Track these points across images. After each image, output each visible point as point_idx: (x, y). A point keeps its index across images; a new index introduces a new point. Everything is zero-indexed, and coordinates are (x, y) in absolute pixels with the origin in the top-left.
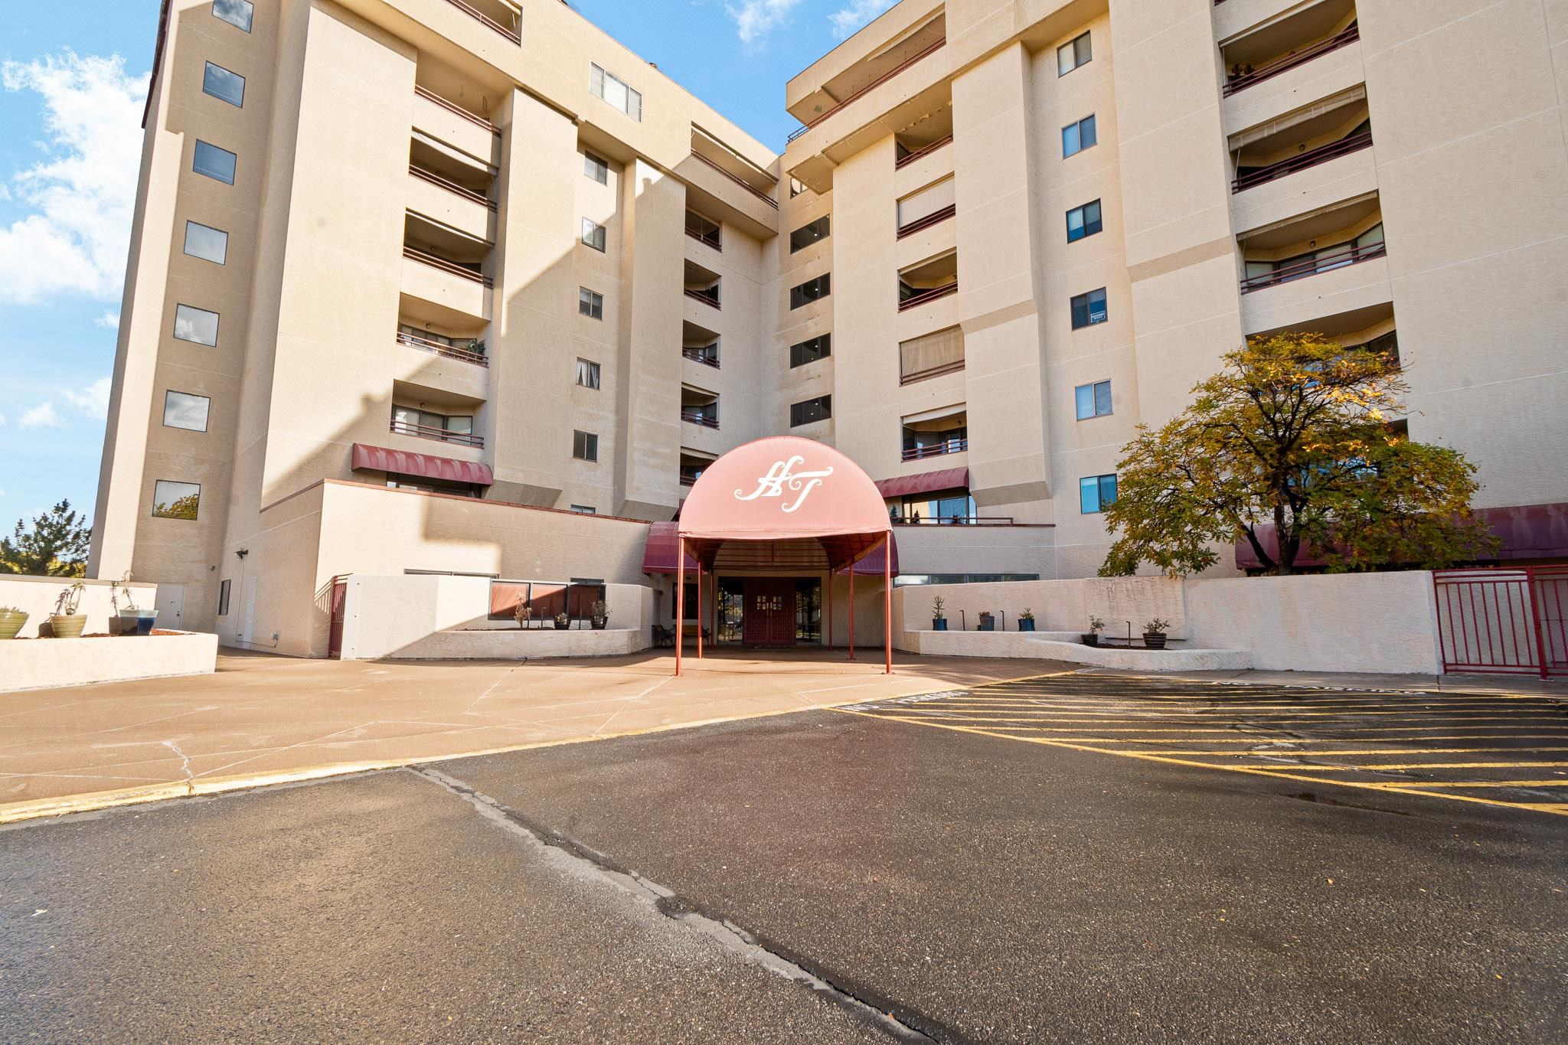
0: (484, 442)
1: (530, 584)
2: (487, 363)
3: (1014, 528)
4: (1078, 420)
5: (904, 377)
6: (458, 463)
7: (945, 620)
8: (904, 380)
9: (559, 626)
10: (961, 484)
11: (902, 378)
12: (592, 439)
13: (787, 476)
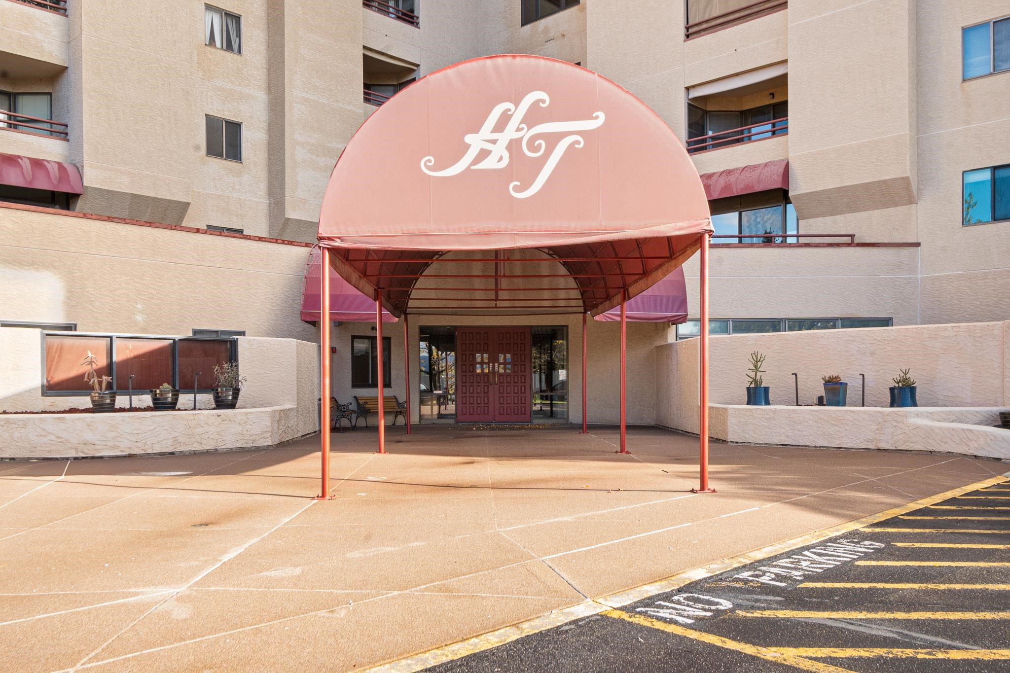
0: (69, 130)
1: (111, 338)
2: (65, 10)
3: (859, 249)
4: (964, 80)
5: (692, 26)
6: (27, 161)
7: (766, 389)
8: (691, 31)
9: (159, 405)
10: (777, 185)
11: (687, 29)
12: (234, 128)
13: (519, 129)
